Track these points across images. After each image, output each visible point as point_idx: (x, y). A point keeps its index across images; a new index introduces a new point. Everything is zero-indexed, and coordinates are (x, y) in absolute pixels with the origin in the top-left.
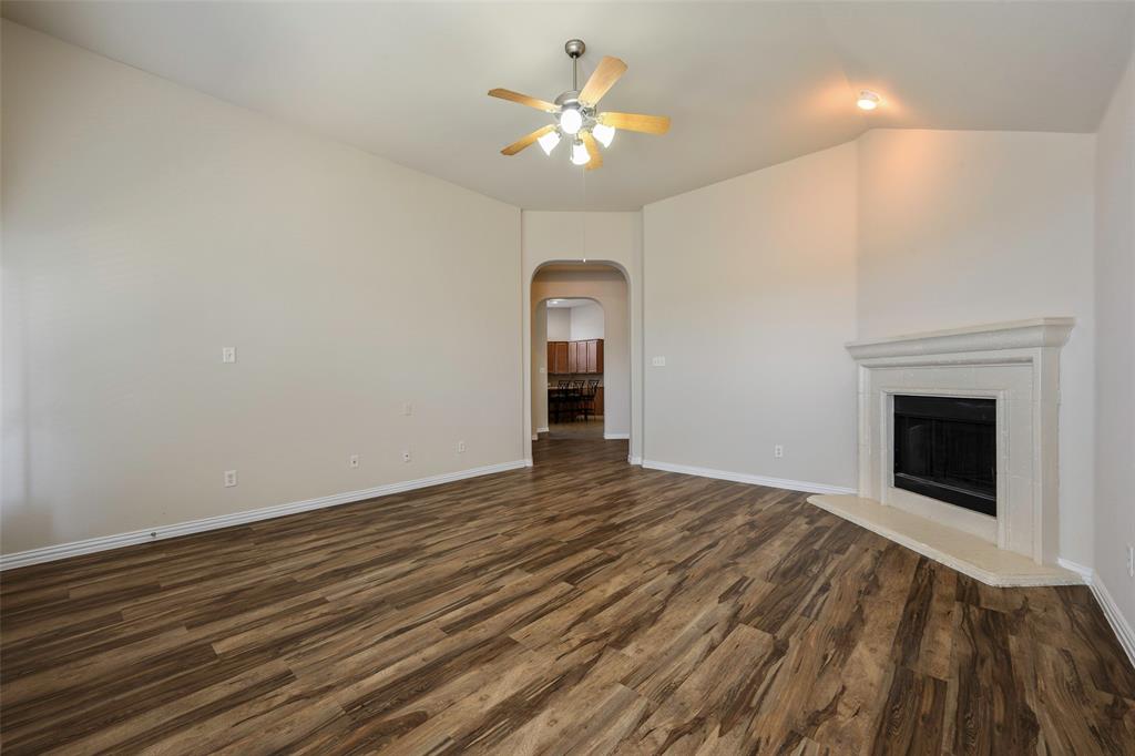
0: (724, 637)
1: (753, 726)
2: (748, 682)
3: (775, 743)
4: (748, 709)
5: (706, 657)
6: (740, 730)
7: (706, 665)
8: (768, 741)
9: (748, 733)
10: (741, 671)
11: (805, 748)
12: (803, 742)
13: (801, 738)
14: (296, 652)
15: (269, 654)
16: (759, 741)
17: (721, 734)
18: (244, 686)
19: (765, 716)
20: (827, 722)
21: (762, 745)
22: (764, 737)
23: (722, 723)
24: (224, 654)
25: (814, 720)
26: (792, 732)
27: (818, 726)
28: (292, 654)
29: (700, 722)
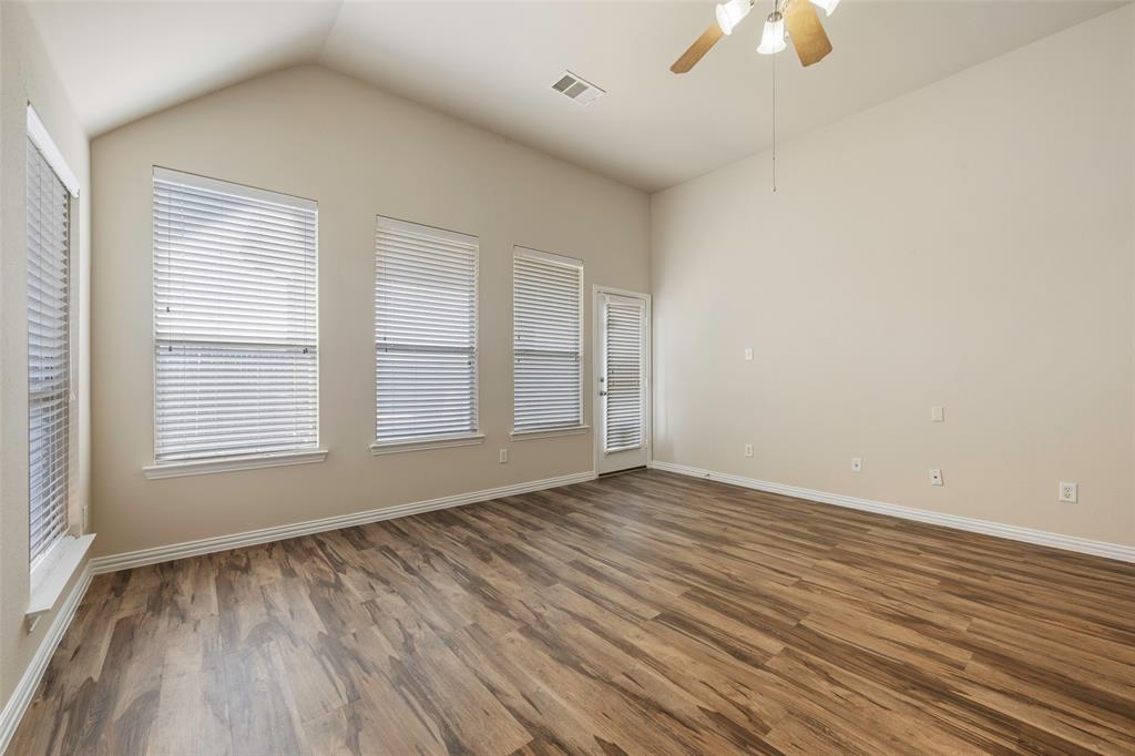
0: (509, 708)
1: (384, 678)
2: (429, 697)
3: (361, 684)
4: (400, 682)
5: (482, 681)
6: (387, 669)
7: (468, 674)
8: (364, 679)
9: (380, 672)
10: (446, 698)
11: (341, 697)
12: (346, 701)
13: (350, 701)
16: (369, 674)
17: (391, 657)
19: (387, 690)
20: (346, 728)
21: (366, 675)
22: (370, 679)
23: (399, 662)
25: (355, 719)
26: (359, 698)
27: (349, 720)
29: (411, 651)
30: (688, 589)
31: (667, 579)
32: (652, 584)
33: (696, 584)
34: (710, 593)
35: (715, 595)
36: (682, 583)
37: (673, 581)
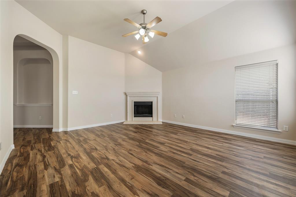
14: (215, 175)
15: (220, 180)
18: (233, 178)
24: (228, 190)
28: (216, 175)
30: (158, 149)
31: (163, 151)
32: (167, 150)
33: (156, 150)
34: (154, 148)
35: (153, 148)
36: (159, 150)
37: (162, 150)
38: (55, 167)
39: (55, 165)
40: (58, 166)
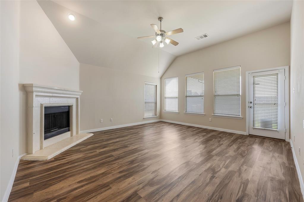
38: (239, 176)
39: (237, 177)
40: (236, 175)
